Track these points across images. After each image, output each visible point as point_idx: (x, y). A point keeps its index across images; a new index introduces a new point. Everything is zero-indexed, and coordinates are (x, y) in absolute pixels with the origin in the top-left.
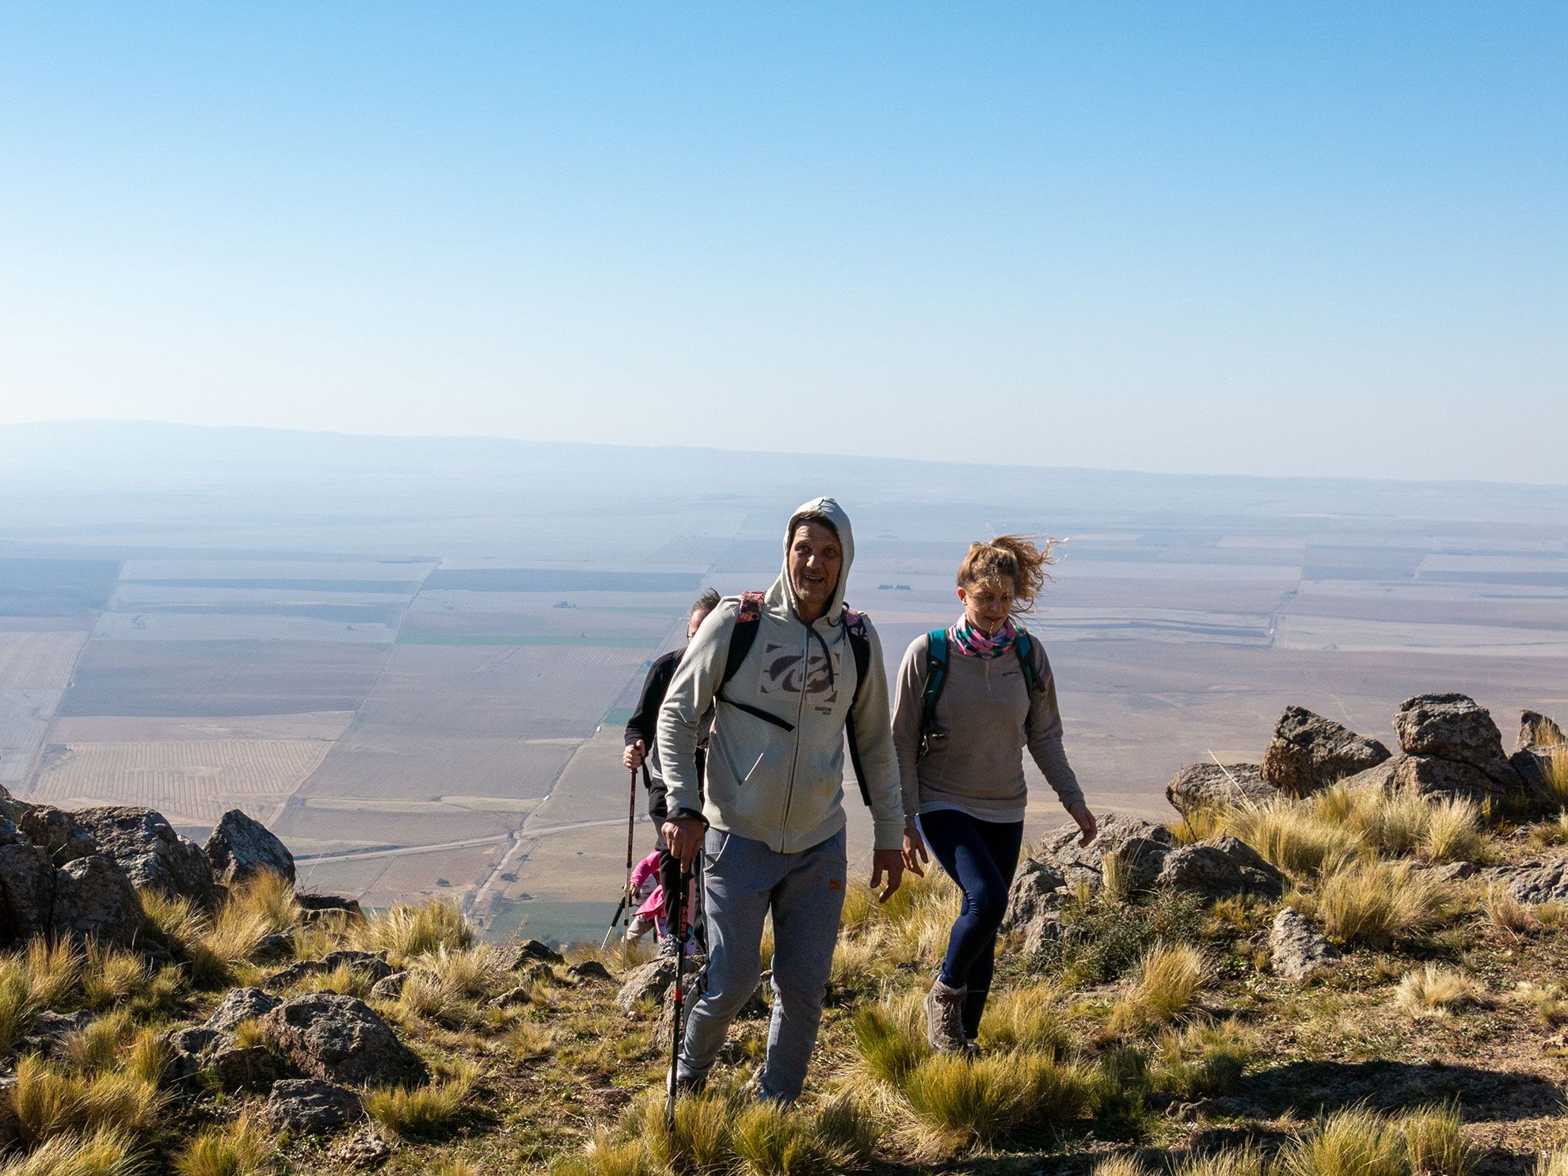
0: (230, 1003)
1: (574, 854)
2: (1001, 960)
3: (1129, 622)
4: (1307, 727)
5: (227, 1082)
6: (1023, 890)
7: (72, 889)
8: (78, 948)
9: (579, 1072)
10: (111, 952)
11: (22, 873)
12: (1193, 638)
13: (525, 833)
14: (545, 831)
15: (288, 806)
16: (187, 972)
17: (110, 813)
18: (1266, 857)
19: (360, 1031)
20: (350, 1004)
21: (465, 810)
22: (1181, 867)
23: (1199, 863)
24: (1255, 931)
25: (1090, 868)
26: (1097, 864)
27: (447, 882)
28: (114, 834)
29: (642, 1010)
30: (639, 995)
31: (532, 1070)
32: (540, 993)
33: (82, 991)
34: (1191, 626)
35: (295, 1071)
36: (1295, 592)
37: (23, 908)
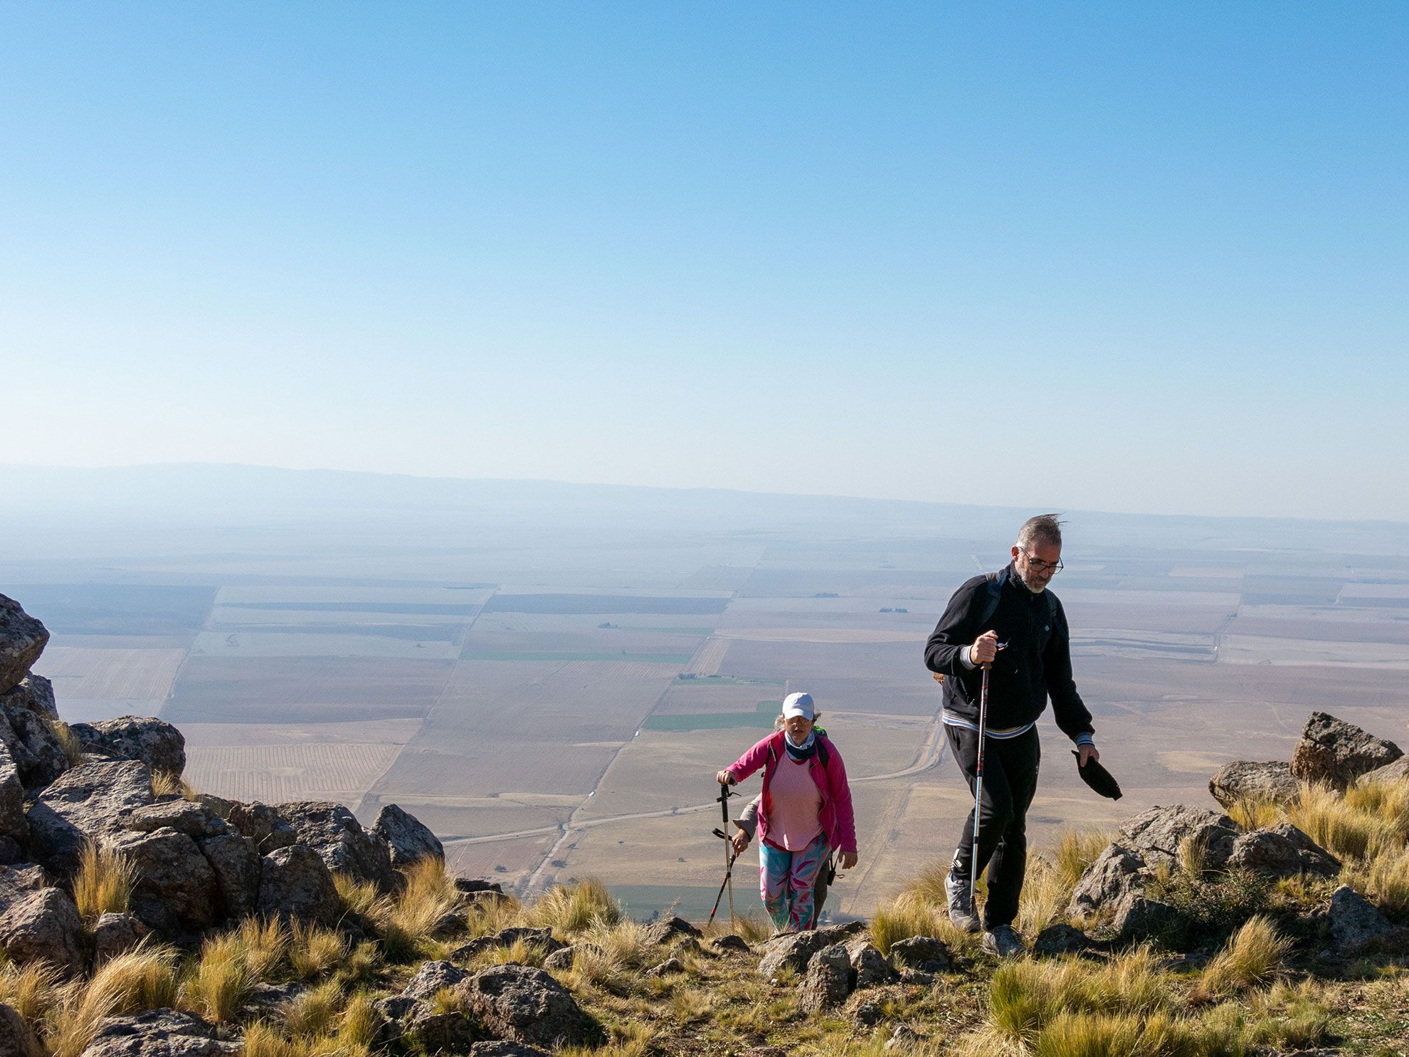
0: (424, 974)
1: (615, 844)
2: (1095, 931)
3: (1094, 640)
4: (1331, 730)
5: (428, 1044)
6: (1109, 871)
7: (276, 875)
8: (285, 927)
9: (738, 1032)
10: (314, 931)
11: (232, 861)
12: (1149, 654)
13: (573, 824)
14: (591, 823)
15: (364, 802)
16: (380, 947)
17: (302, 807)
18: (1317, 842)
19: (546, 998)
20: (536, 974)
21: (520, 805)
22: (1249, 850)
23: (1264, 847)
24: (1315, 905)
25: (1164, 851)
26: (1172, 848)
27: (504, 868)
28: (306, 826)
29: (784, 978)
30: (780, 965)
31: (695, 1031)
32: (692, 963)
33: (290, 965)
34: (1148, 644)
35: (487, 1034)
36: (1235, 615)
37: (234, 891)
